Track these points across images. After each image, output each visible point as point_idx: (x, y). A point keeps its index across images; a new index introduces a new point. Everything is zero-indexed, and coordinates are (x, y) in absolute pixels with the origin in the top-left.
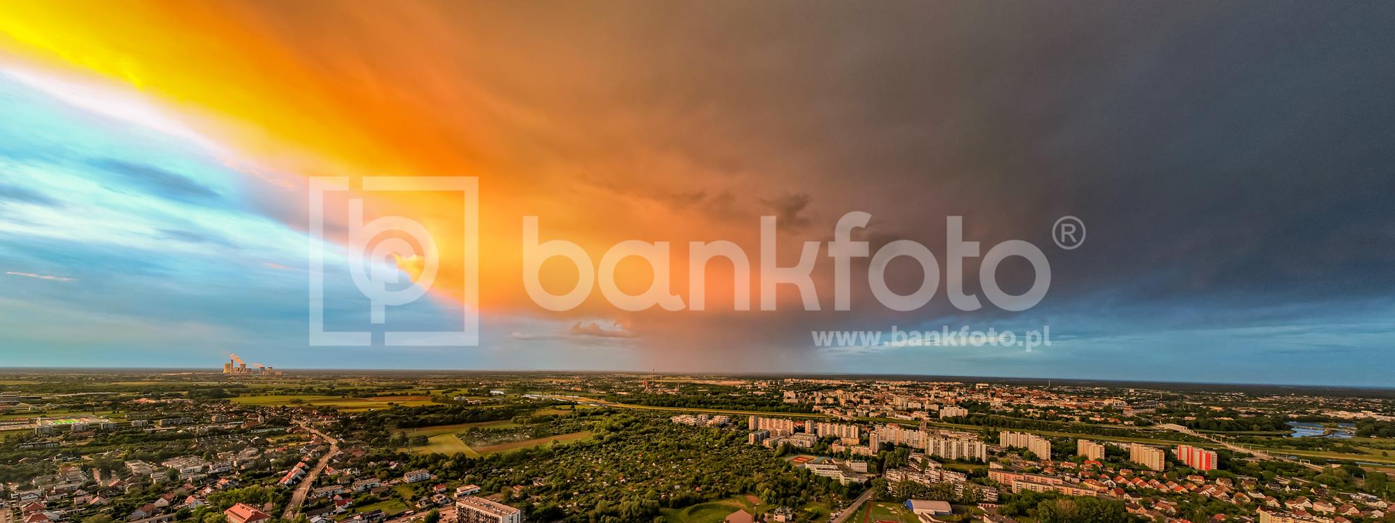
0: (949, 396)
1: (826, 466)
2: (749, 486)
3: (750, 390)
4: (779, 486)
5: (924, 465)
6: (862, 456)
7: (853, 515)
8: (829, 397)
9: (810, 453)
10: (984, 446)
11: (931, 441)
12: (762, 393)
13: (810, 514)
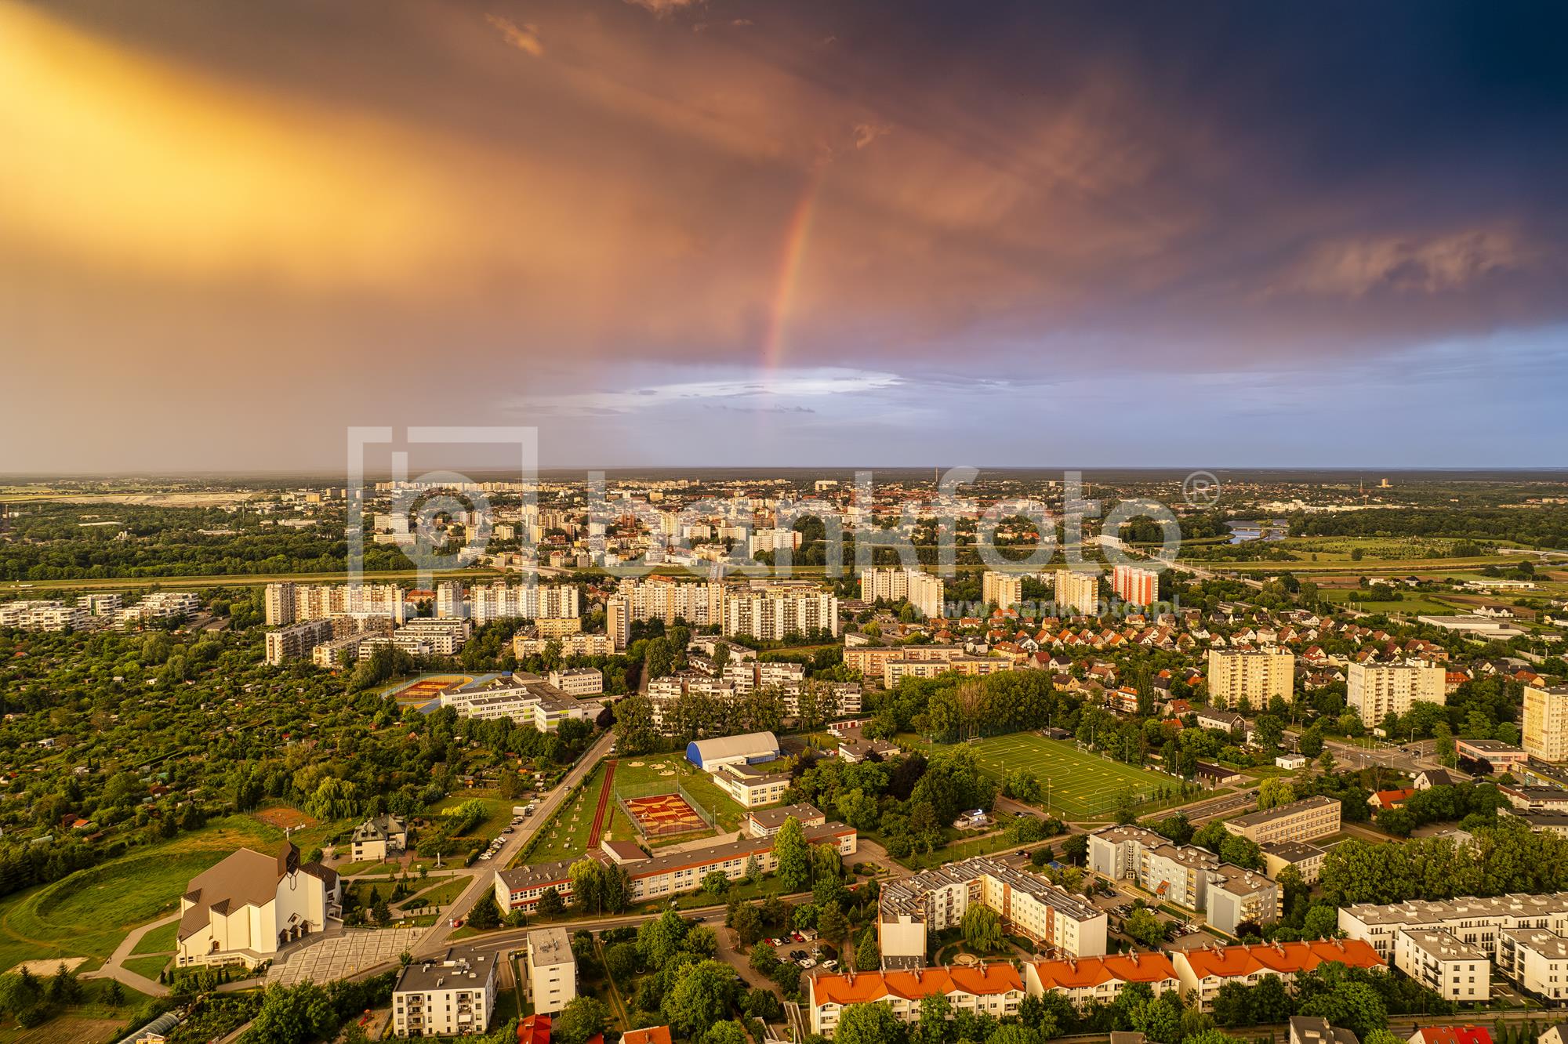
0: (765, 507)
1: (497, 693)
2: (269, 784)
3: (268, 517)
4: (367, 764)
5: (721, 659)
6: (589, 659)
7: (571, 801)
8: (502, 523)
9: (452, 668)
10: (835, 602)
11: (734, 605)
12: (306, 523)
13: (456, 820)
